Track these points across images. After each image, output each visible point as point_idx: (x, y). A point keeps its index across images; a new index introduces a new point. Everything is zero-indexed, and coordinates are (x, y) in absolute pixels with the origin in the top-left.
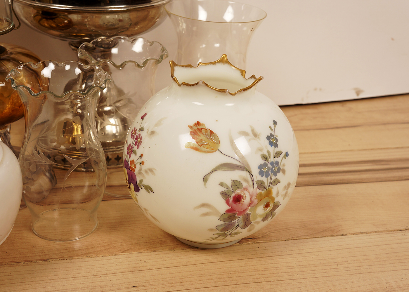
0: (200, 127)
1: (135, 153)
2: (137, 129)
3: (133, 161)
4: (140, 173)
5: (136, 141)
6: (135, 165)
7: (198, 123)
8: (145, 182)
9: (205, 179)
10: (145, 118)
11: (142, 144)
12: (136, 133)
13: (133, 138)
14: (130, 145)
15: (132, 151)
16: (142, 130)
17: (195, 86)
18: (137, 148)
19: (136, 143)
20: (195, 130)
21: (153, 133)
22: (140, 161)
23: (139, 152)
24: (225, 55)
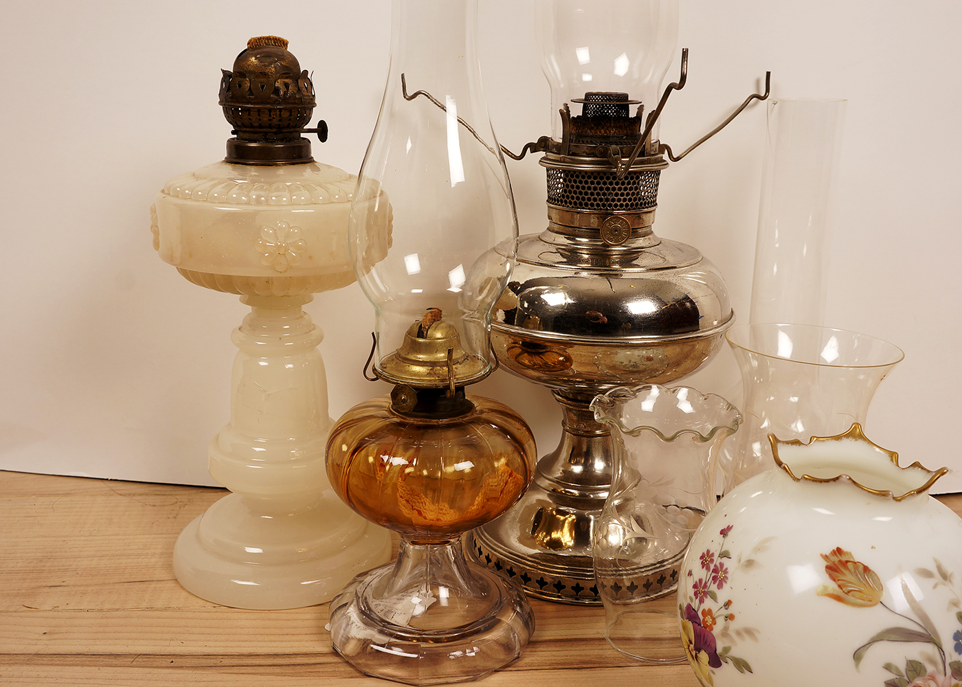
0: (844, 559)
1: (714, 597)
2: (713, 554)
3: (710, 611)
4: (725, 633)
5: (713, 574)
6: (714, 619)
7: (839, 551)
8: (736, 652)
9: (857, 656)
10: (730, 534)
11: (728, 581)
12: (712, 561)
13: (708, 569)
14: (701, 580)
15: (705, 594)
16: (725, 555)
17: (831, 483)
18: (719, 589)
19: (715, 579)
20: (834, 563)
21: (750, 563)
22: (724, 612)
23: (723, 595)
24: (858, 424)
